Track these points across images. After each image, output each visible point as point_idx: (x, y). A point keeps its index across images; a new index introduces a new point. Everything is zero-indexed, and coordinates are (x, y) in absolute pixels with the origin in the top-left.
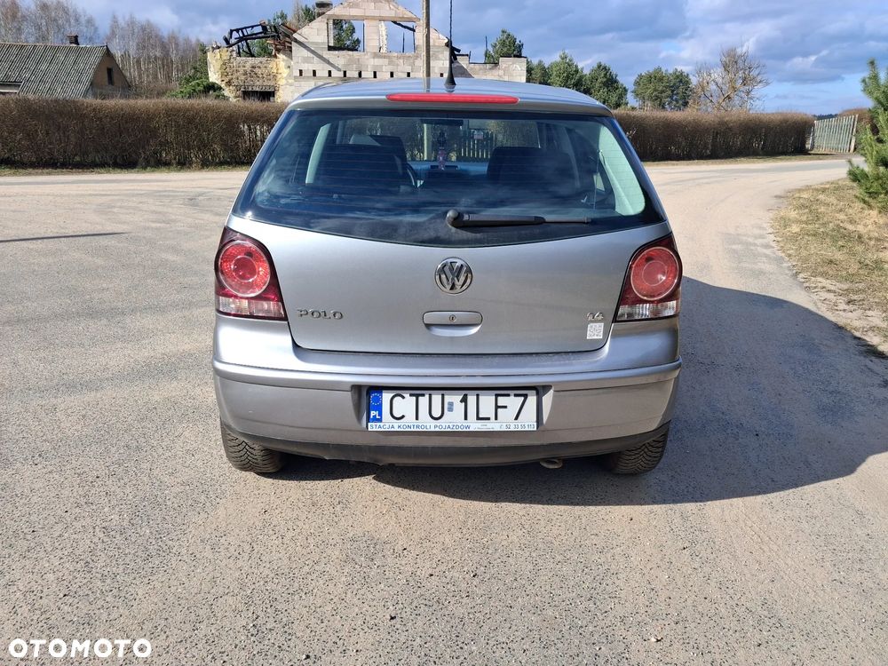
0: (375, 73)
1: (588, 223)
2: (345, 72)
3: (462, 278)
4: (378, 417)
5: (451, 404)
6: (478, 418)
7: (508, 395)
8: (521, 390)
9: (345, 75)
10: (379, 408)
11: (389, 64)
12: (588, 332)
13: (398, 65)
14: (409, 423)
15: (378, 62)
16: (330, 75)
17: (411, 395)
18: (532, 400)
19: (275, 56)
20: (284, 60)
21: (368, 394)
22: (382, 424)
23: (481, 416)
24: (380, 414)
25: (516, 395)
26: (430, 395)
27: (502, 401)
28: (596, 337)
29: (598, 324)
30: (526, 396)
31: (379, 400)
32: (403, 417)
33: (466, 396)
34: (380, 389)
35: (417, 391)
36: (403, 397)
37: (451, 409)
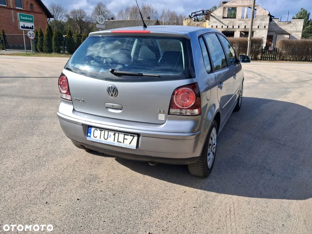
0: (239, 26)
1: (158, 77)
2: (228, 26)
3: (115, 93)
4: (90, 136)
5: (110, 135)
6: (118, 142)
7: (128, 135)
8: (132, 134)
9: (228, 27)
10: (90, 133)
11: (245, 23)
12: (159, 117)
13: (248, 23)
14: (98, 139)
15: (240, 22)
16: (222, 27)
17: (100, 130)
18: (136, 138)
19: (205, 21)
20: (208, 22)
21: (88, 128)
22: (90, 138)
23: (119, 141)
24: (91, 135)
25: (131, 136)
26: (105, 131)
27: (126, 137)
28: (162, 119)
29: (162, 115)
30: (134, 136)
31: (90, 130)
32: (96, 137)
33: (115, 133)
34: (91, 127)
35: (101, 129)
36: (97, 130)
37: (110, 137)
